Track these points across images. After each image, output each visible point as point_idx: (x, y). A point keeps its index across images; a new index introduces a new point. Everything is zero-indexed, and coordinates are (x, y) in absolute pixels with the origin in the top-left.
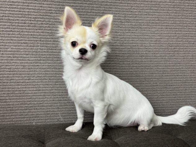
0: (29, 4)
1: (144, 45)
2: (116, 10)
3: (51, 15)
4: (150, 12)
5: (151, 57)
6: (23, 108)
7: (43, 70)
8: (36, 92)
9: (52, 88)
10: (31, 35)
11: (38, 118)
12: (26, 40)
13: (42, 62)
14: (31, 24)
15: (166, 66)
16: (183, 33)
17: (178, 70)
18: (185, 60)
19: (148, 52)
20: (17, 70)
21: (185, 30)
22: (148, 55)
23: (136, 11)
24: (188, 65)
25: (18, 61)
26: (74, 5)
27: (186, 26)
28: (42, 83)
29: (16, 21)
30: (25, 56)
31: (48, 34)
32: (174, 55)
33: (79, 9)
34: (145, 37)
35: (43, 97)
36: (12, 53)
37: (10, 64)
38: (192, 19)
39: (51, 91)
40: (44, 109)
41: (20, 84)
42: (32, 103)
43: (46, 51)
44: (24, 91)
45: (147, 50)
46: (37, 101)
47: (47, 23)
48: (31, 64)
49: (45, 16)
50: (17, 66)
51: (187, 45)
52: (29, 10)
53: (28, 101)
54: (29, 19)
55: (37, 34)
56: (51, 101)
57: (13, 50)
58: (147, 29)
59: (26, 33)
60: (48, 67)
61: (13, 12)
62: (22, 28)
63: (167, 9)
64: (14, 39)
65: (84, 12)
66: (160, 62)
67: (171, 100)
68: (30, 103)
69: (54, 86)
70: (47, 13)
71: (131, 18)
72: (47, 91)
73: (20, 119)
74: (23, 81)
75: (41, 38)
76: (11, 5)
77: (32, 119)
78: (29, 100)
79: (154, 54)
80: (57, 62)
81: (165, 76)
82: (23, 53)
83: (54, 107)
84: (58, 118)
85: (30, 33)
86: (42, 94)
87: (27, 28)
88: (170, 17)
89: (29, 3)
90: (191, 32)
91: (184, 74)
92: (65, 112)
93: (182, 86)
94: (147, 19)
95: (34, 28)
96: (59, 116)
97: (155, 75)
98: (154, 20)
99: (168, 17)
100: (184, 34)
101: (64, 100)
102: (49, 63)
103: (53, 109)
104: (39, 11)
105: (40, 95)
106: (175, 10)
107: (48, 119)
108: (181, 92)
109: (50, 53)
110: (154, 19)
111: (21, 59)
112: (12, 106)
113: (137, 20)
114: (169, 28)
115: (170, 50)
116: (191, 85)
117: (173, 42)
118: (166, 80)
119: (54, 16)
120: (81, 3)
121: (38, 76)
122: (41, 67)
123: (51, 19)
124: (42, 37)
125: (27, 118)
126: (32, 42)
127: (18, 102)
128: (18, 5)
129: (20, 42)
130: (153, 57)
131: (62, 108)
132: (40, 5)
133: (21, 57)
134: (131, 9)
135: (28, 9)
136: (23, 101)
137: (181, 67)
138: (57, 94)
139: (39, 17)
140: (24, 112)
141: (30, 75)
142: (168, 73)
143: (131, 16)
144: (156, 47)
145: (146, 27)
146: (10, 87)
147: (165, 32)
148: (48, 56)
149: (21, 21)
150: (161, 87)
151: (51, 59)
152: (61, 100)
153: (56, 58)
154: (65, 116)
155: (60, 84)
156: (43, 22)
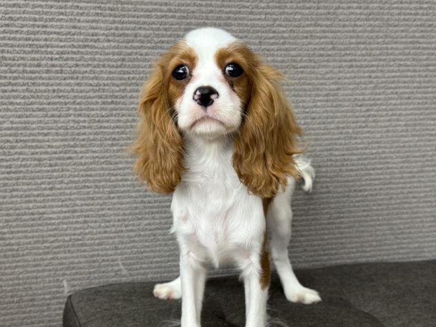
0: (47, 23)
1: (301, 104)
2: (241, 28)
3: (96, 44)
4: (314, 31)
5: (317, 131)
6: (41, 251)
7: (81, 167)
8: (67, 215)
9: (101, 205)
10: (54, 91)
11: (74, 271)
12: (42, 104)
13: (78, 149)
14: (53, 66)
15: (348, 149)
16: (387, 75)
17: (373, 156)
18: (390, 134)
19: (310, 120)
20: (26, 169)
21: (392, 68)
22: (310, 126)
23: (285, 29)
24: (395, 145)
25: (27, 150)
26: (146, 20)
27: (394, 61)
28: (79, 196)
29: (19, 62)
30: (40, 138)
31: (91, 88)
32: (367, 125)
33: (158, 29)
34: (303, 87)
35: (83, 225)
36: (13, 132)
37: (8, 158)
38: (406, 43)
39: (100, 213)
40: (85, 251)
41: (32, 199)
42: (60, 238)
43: (86, 124)
44: (40, 214)
45: (307, 115)
46: (70, 235)
47: (88, 64)
48: (54, 155)
49: (82, 48)
50: (23, 160)
51: (394, 102)
52: (47, 36)
53: (50, 236)
54: (47, 56)
55: (67, 88)
56: (100, 233)
57: (14, 126)
58: (309, 70)
59: (43, 88)
60: (92, 160)
61: (12, 42)
62: (33, 76)
63: (353, 23)
64: (15, 101)
65: (170, 36)
66: (337, 141)
67: (359, 222)
68: (55, 238)
69: (107, 201)
70: (86, 40)
71: (273, 47)
72: (91, 213)
73: (35, 274)
74: (39, 192)
75: (75, 96)
76: (7, 25)
77: (61, 272)
78: (53, 233)
79: (324, 123)
80: (111, 148)
81: (347, 171)
82: (36, 131)
83: (107, 247)
84: (116, 268)
85: (50, 88)
86: (81, 220)
87: (44, 75)
88: (359, 40)
89: (46, 19)
90: (404, 74)
91: (387, 165)
92: (131, 256)
93: (382, 192)
94: (308, 46)
95: (59, 75)
96: (117, 265)
97: (324, 169)
98: (323, 49)
99: (353, 40)
100: (388, 78)
101: (128, 231)
102: (94, 152)
103: (106, 250)
104: (69, 37)
105: (77, 222)
106: (371, 25)
107: (94, 272)
108: (380, 205)
109: (95, 131)
110: (323, 46)
111: (34, 144)
112: (16, 247)
113: (286, 50)
114: (357, 66)
115: (357, 114)
116: (403, 188)
117: (365, 97)
118: (350, 179)
119: (104, 48)
120: (162, 17)
121: (72, 182)
122: (76, 161)
123: (97, 53)
124: (76, 94)
125: (50, 270)
126: (55, 107)
127: (30, 237)
128: (23, 26)
129: (30, 106)
130: (321, 131)
131: (125, 248)
132: (72, 24)
133: (33, 141)
134: (273, 25)
135: (45, 32)
136: (39, 236)
137: (380, 150)
138: (113, 217)
139: (70, 49)
140: (43, 260)
141: (54, 180)
142: (353, 165)
143: (273, 41)
144: (328, 109)
145: (306, 64)
146: (11, 206)
147: (348, 75)
148: (91, 137)
149: (29, 62)
150: (338, 195)
151: (99, 142)
152: (122, 231)
153: (109, 140)
154: (130, 264)
155: (119, 197)
156: (79, 60)
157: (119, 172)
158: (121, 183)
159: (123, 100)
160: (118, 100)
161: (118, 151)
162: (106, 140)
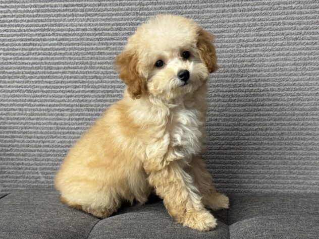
7: (9, 94)
9: (24, 124)
11: (5, 175)
13: (7, 80)
15: (235, 86)
16: (271, 18)
18: (278, 73)
21: (276, 11)
31: (15, 33)
32: (253, 64)
35: (11, 139)
39: (23, 130)
40: (13, 160)
43: (12, 61)
47: (13, 15)
49: (8, 3)
56: (23, 146)
60: (17, 89)
66: (223, 79)
69: (28, 121)
72: (17, 130)
75: (4, 40)
84: (36, 176)
86: (9, 135)
90: (289, 16)
92: (48, 167)
93: (273, 127)
96: (37, 173)
97: (212, 104)
100: (273, 20)
101: (45, 146)
102: (18, 82)
103: (28, 160)
105: (6, 137)
107: (19, 177)
109: (18, 66)
115: (242, 54)
116: (295, 124)
122: (6, 89)
123: (19, 6)
124: (4, 38)
131: (43, 160)
137: (269, 88)
138: (33, 135)
147: (232, 19)
148: (16, 71)
151: (21, 75)
152: (40, 146)
153: (29, 73)
154: (47, 173)
155: (37, 119)
156: (6, 13)
157: (37, 98)
158: (39, 108)
159: (38, 42)
160: (35, 42)
161: (36, 82)
162: (27, 73)
